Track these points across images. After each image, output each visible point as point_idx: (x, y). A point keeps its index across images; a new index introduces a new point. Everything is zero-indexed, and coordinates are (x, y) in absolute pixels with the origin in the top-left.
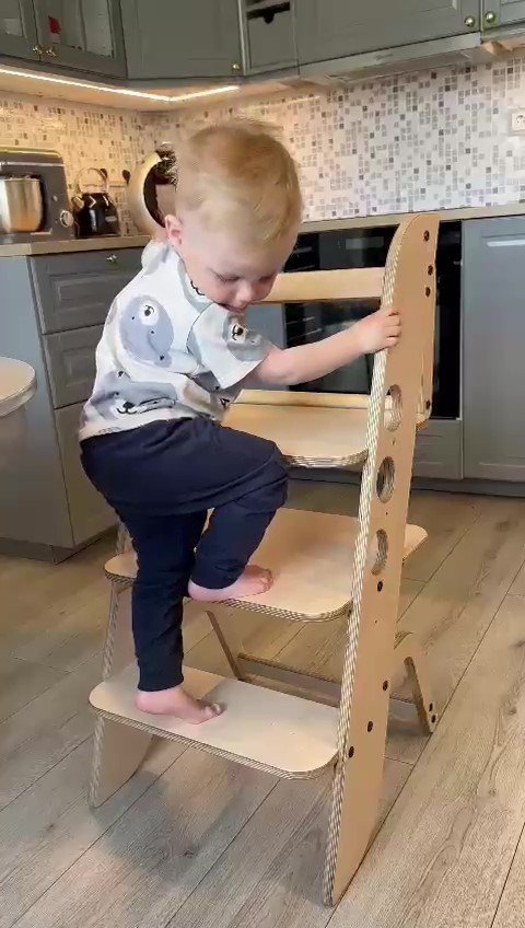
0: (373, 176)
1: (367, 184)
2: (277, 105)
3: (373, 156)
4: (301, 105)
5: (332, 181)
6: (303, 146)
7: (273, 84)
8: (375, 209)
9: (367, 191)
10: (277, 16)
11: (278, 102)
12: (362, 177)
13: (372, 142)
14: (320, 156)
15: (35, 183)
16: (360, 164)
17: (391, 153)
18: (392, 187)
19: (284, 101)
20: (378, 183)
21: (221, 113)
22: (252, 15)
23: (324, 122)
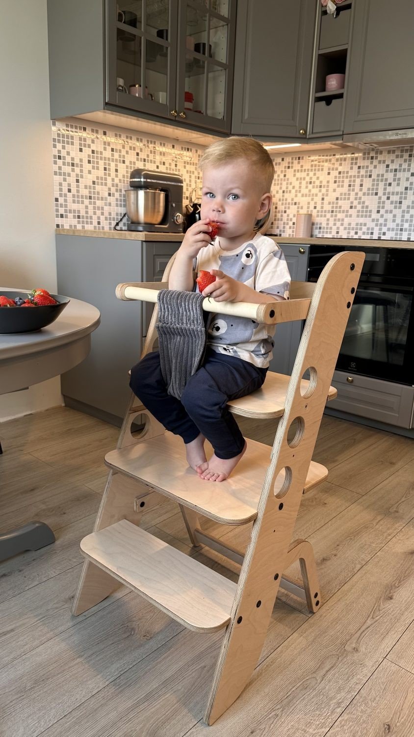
0: (387, 212)
1: (382, 216)
2: (328, 158)
3: (388, 198)
4: (345, 159)
5: (358, 211)
6: (342, 186)
7: (327, 145)
8: (384, 234)
9: (381, 221)
10: (334, 101)
11: (330, 156)
12: (378, 212)
13: (389, 189)
14: (353, 194)
15: (162, 195)
16: (379, 203)
17: (401, 198)
18: (398, 221)
19: (334, 155)
20: (390, 216)
21: (292, 159)
22: (318, 99)
23: (359, 172)
